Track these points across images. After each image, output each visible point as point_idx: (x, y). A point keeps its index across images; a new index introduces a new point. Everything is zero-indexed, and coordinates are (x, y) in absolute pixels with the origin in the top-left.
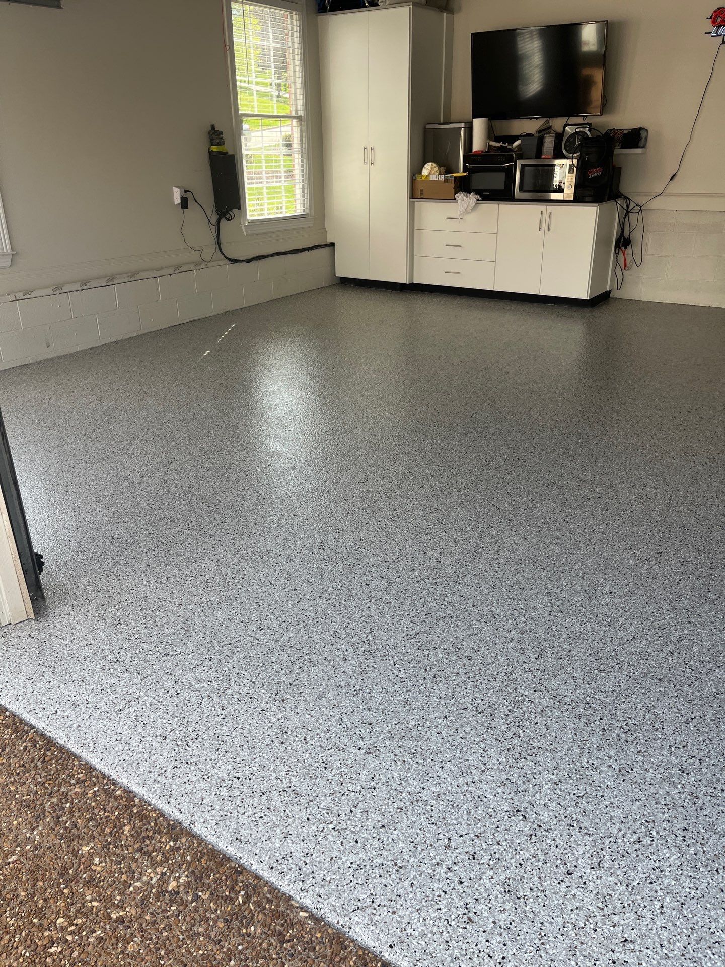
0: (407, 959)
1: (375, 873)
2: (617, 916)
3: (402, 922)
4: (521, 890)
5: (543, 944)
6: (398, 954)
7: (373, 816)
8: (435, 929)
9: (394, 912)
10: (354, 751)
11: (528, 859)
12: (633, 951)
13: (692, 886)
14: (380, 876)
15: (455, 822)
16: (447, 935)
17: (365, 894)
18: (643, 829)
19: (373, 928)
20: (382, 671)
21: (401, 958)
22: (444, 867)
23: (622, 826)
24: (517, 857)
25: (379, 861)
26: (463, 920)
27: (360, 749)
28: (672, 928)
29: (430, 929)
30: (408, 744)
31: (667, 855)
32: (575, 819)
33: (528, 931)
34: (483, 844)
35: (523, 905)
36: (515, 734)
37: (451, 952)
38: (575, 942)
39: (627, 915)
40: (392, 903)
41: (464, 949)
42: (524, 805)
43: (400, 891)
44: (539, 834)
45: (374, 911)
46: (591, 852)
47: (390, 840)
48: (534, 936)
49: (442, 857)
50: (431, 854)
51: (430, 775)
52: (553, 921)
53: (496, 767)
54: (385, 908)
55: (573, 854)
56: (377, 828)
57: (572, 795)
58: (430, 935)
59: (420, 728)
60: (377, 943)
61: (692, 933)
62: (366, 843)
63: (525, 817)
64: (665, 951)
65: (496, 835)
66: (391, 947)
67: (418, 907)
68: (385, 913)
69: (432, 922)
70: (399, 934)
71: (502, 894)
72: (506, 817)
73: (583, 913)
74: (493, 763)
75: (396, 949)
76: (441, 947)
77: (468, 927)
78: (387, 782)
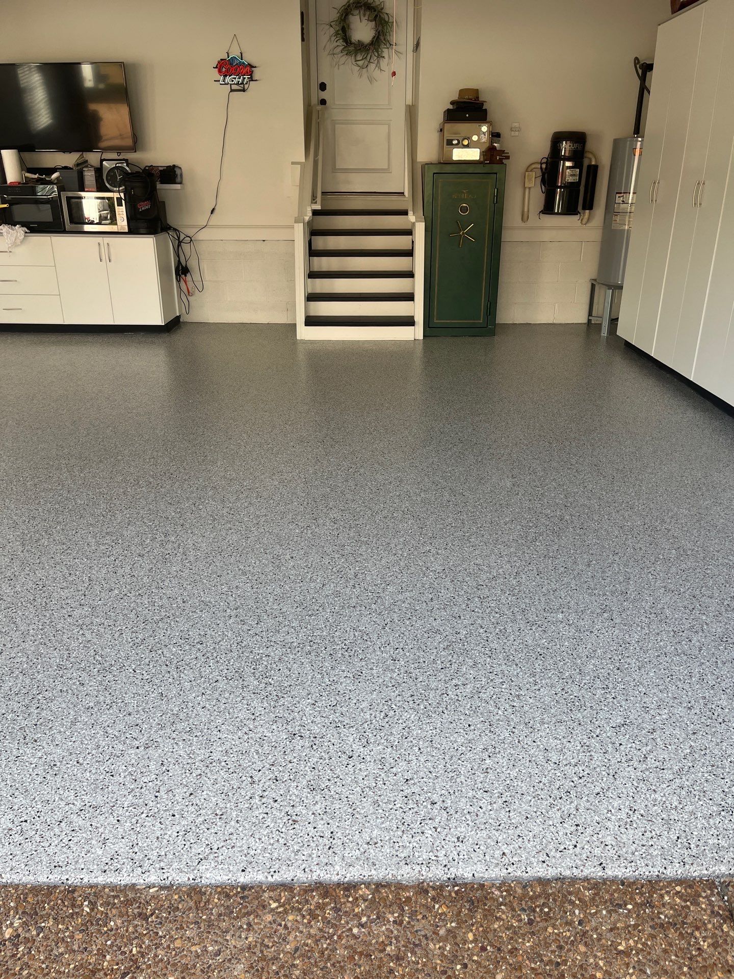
0: (260, 872)
1: (202, 829)
2: (395, 768)
3: (243, 850)
4: (322, 784)
5: (354, 810)
6: (251, 873)
7: (178, 791)
8: (272, 841)
9: (233, 847)
10: (133, 752)
11: (317, 762)
12: (414, 784)
13: (432, 728)
14: (208, 829)
15: (250, 764)
16: (283, 840)
17: (202, 847)
18: (386, 707)
19: (222, 866)
20: (125, 680)
21: (255, 874)
22: (257, 797)
23: (371, 712)
24: (309, 764)
25: (201, 819)
26: (290, 824)
27: (138, 748)
28: (432, 759)
29: (268, 843)
30: (180, 726)
31: (408, 716)
32: (337, 721)
33: (340, 806)
34: (280, 768)
35: (328, 793)
36: (266, 684)
37: (292, 849)
38: (375, 798)
39: (400, 764)
40: (228, 841)
41: (300, 842)
42: (297, 728)
43: (230, 830)
44: (317, 742)
45: (216, 855)
46: (358, 737)
47: (203, 800)
48: (346, 808)
49: (252, 792)
50: (242, 794)
51: (212, 740)
52: (353, 792)
53: (263, 713)
54: (224, 848)
55: (347, 744)
56: (187, 798)
57: (328, 707)
58: (270, 847)
59: (185, 711)
60: (230, 875)
61: (445, 756)
62: (183, 813)
63: (301, 736)
64: (434, 774)
65: (286, 757)
66: (243, 871)
67: (250, 834)
68: (226, 851)
69: (267, 837)
70: (245, 859)
71: (309, 793)
72: (288, 743)
73: (371, 778)
74: (259, 710)
75: (249, 869)
76: (283, 849)
77: (295, 826)
78: (177, 761)
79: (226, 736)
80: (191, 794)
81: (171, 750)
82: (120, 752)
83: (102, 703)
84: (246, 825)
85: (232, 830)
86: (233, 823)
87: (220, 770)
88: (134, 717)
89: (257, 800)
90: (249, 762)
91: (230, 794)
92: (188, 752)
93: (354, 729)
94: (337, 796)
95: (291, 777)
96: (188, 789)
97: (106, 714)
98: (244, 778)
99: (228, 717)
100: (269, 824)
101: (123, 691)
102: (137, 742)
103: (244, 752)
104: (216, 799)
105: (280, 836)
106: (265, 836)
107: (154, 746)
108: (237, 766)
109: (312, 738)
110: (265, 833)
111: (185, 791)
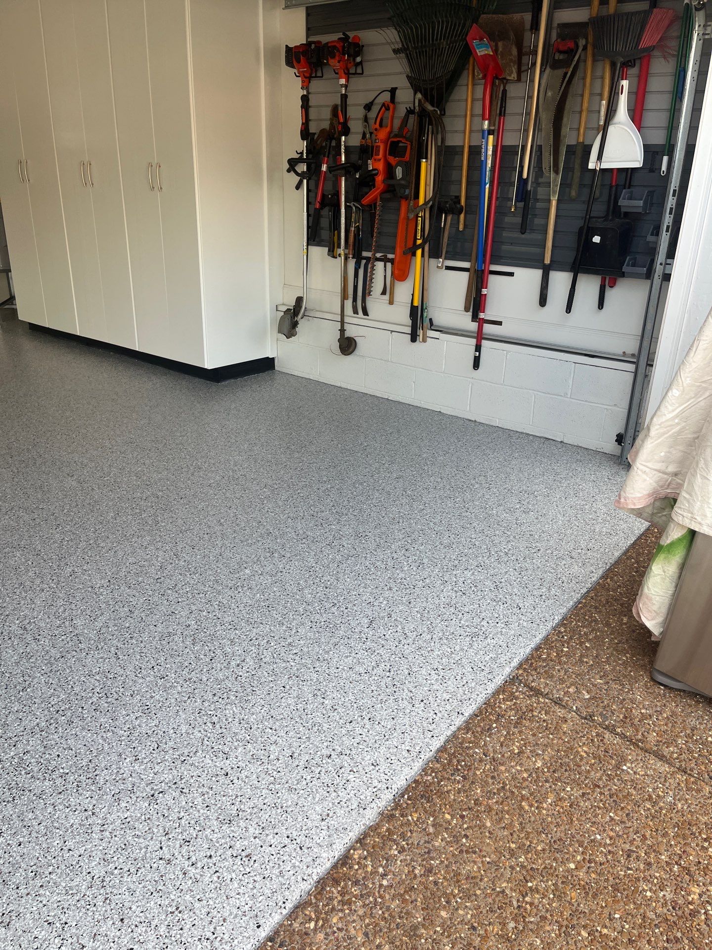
80: (122, 920)
84: (211, 895)
85: (204, 911)
86: (197, 905)
89: (192, 871)
90: (141, 849)
91: (160, 887)
92: (64, 892)
93: (201, 752)
94: (256, 810)
95: (198, 828)
96: (112, 919)
100: (230, 877)
104: (152, 903)
105: (252, 876)
106: (240, 888)
109: (174, 787)
110: (236, 885)
111: (111, 922)
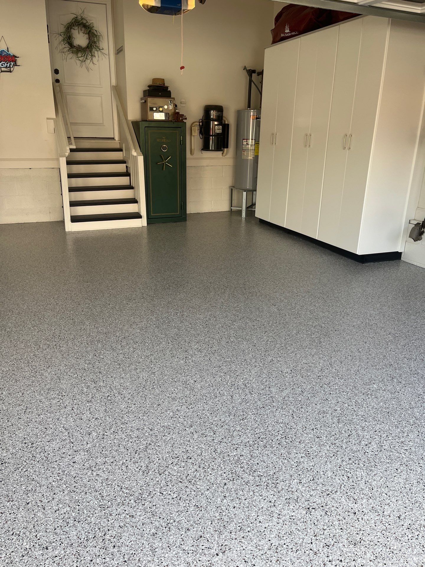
48: (384, 549)
49: (321, 560)
51: (262, 531)
52: (378, 537)
53: (275, 499)
55: (345, 505)
57: (310, 481)
59: (224, 514)
63: (314, 508)
64: (409, 508)
65: (318, 527)
71: (355, 547)
72: (310, 516)
73: (378, 523)
74: (271, 497)
79: (268, 524)
81: (242, 548)
82: (208, 563)
83: (160, 527)
87: (287, 552)
88: (194, 531)
90: (300, 539)
92: (255, 546)
95: (334, 540)
97: (171, 535)
98: (307, 552)
99: (256, 510)
101: (168, 512)
102: (213, 551)
103: (290, 533)
107: (227, 550)
108: (295, 544)
109: (321, 508)
